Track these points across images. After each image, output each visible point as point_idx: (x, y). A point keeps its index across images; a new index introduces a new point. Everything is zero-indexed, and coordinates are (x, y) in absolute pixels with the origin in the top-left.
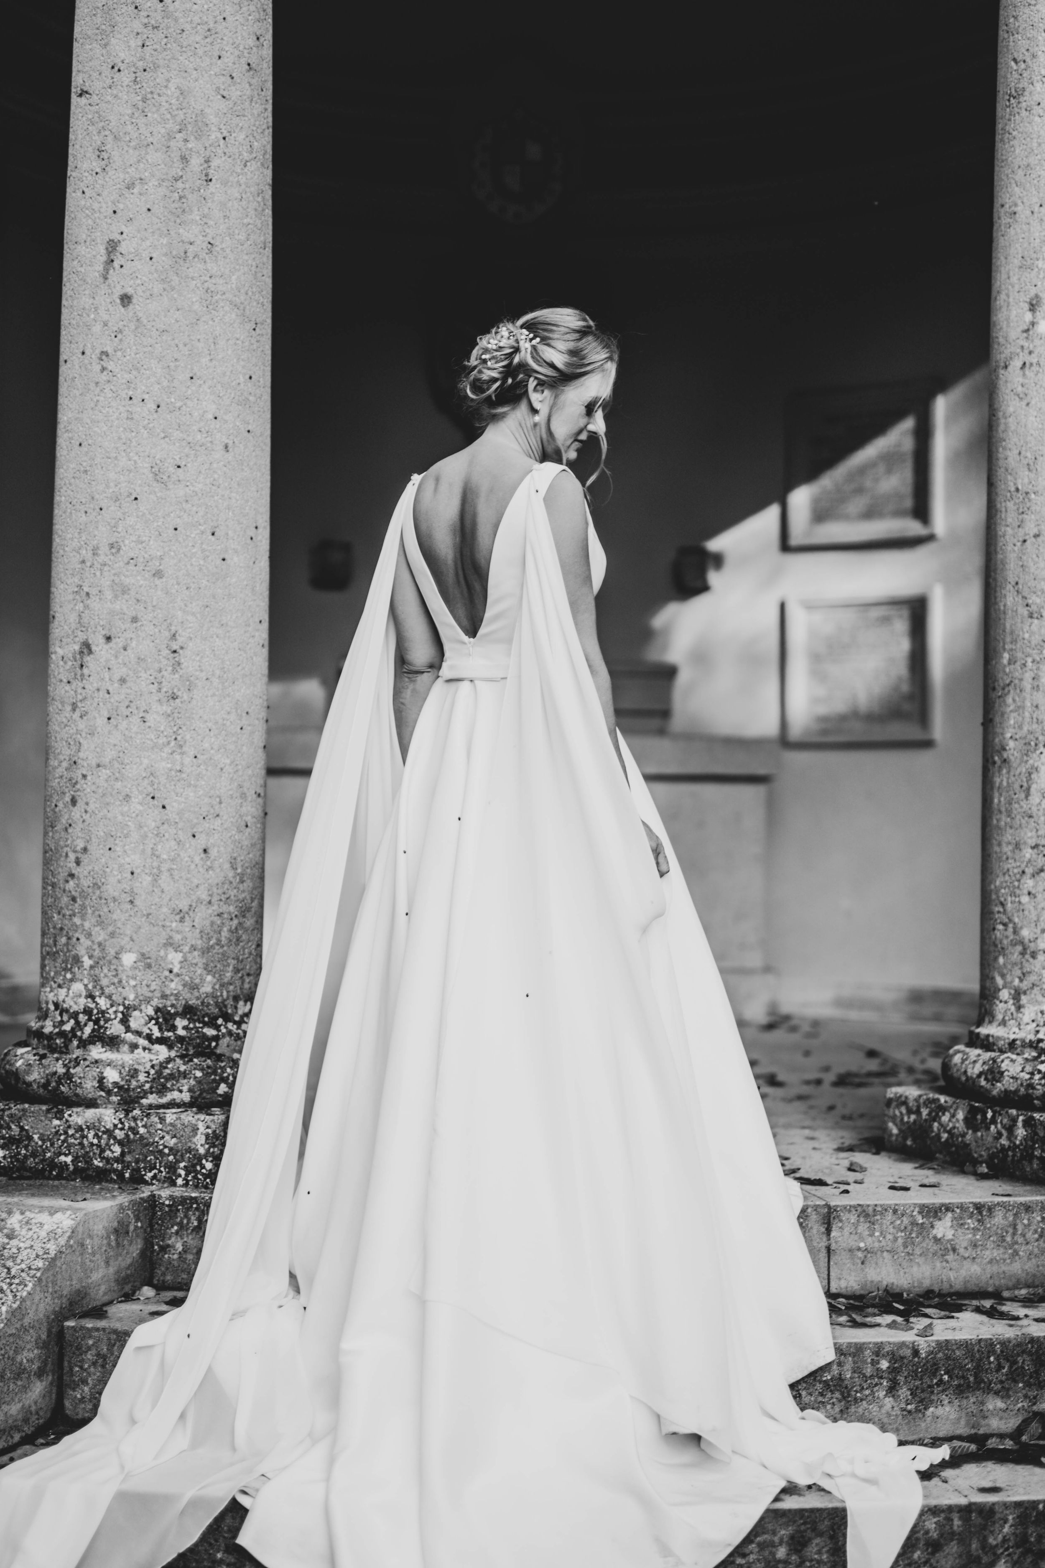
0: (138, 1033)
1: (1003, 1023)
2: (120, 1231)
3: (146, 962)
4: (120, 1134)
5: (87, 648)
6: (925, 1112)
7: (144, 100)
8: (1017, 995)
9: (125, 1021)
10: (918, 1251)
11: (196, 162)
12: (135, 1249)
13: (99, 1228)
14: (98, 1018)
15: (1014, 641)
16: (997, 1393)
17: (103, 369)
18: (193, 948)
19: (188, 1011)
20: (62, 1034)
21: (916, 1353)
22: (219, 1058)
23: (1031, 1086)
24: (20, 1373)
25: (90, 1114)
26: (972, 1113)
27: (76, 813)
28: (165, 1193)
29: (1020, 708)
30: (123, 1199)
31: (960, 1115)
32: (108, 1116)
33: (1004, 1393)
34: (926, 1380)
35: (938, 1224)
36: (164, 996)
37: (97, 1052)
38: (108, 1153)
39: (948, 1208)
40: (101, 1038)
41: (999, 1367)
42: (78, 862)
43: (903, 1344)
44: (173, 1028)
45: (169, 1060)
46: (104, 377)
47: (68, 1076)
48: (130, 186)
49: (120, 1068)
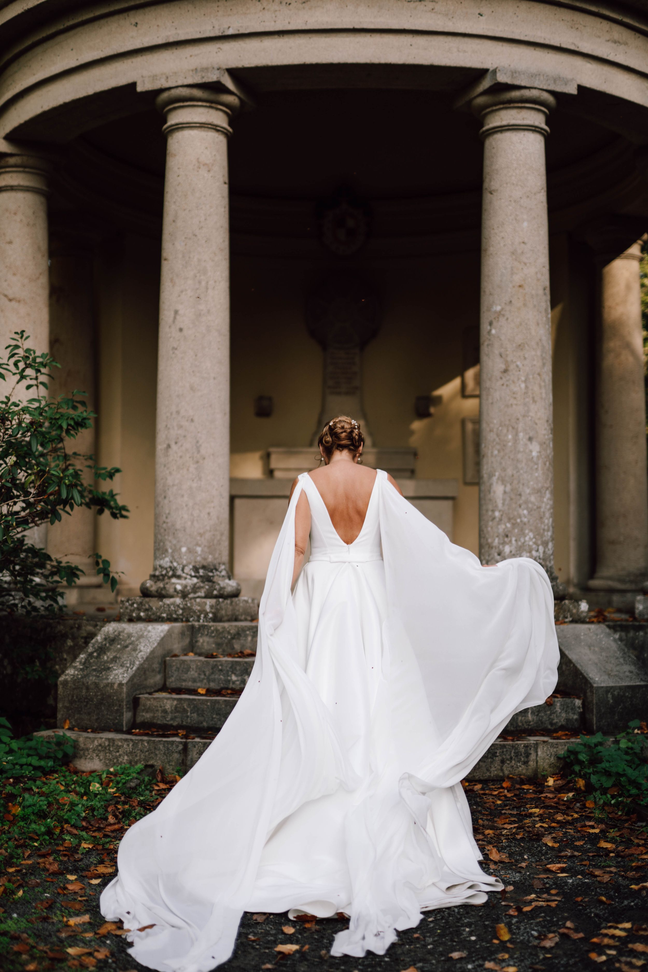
0: (187, 574)
2: (182, 634)
3: (190, 551)
4: (181, 606)
5: (169, 446)
9: (183, 570)
11: (203, 283)
12: (187, 641)
13: (176, 631)
14: (174, 569)
15: (485, 440)
17: (173, 353)
18: (205, 546)
19: (204, 567)
20: (162, 575)
22: (214, 582)
24: (153, 671)
25: (172, 600)
27: (166, 501)
28: (196, 624)
30: (184, 624)
36: (196, 562)
37: (174, 580)
38: (178, 613)
40: (175, 576)
42: (167, 518)
44: (198, 572)
45: (197, 583)
46: (174, 356)
47: (164, 588)
48: (182, 292)
49: (181, 585)
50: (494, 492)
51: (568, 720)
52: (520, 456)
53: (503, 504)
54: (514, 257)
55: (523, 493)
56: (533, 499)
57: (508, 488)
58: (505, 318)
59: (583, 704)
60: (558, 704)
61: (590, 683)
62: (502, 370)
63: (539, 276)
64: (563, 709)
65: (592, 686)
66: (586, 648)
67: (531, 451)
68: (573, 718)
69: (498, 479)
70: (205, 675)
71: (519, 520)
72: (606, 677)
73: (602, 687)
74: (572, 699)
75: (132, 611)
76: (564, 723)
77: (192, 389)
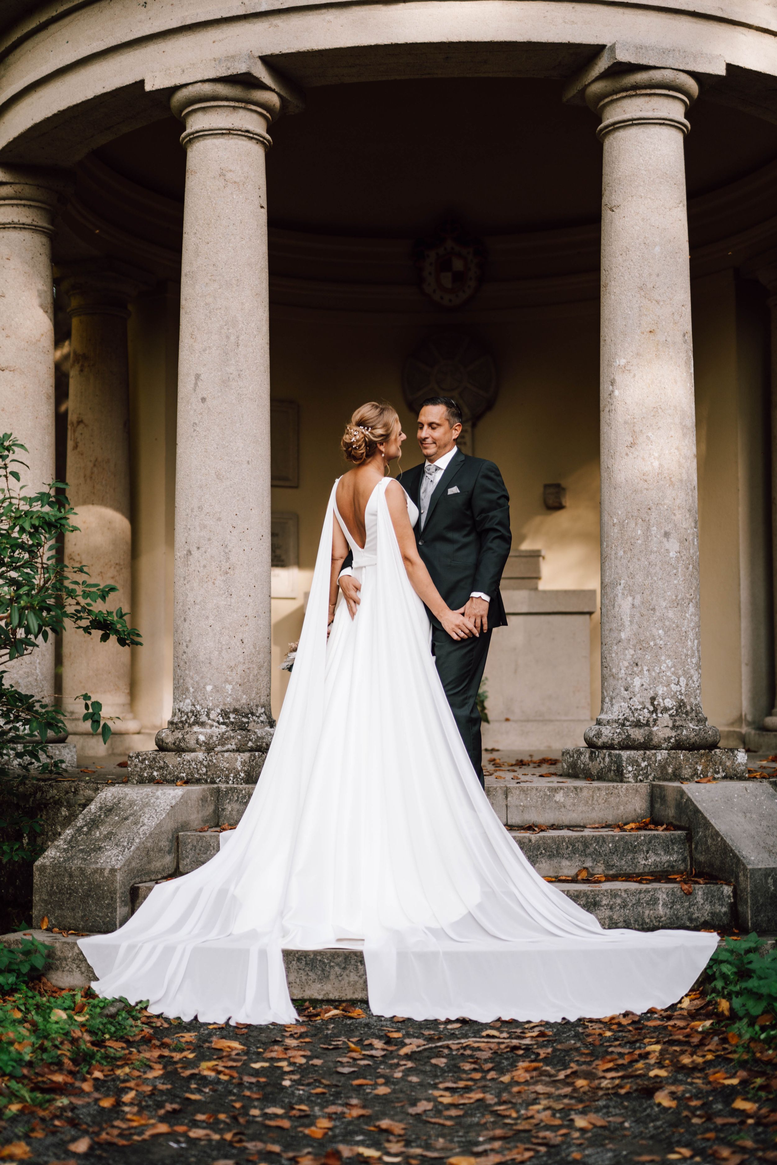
0: (214, 720)
1: (606, 713)
2: (204, 800)
3: (217, 689)
4: (205, 763)
5: (189, 552)
6: (575, 756)
7: (210, 312)
8: (612, 699)
9: (208, 715)
10: (547, 807)
11: (233, 338)
12: (211, 808)
13: (194, 797)
14: (196, 714)
15: (608, 537)
16: (566, 858)
17: (195, 430)
18: (237, 683)
19: (235, 711)
20: (181, 722)
21: (530, 841)
22: (249, 731)
23: (613, 739)
24: (160, 850)
25: (193, 755)
26: (592, 753)
27: (186, 625)
28: (223, 786)
29: (611, 568)
30: (205, 787)
31: (587, 756)
32: (200, 755)
33: (569, 858)
34: (535, 852)
35: (556, 795)
36: (225, 704)
37: (196, 729)
38: (200, 772)
39: (561, 788)
40: (197, 723)
41: (567, 848)
42: (187, 647)
43: (524, 837)
44: (229, 718)
45: (226, 732)
46: (195, 434)
47: (184, 739)
48: (204, 350)
49: (205, 735)
50: (620, 606)
51: (713, 914)
52: (652, 557)
53: (631, 622)
54: (643, 293)
55: (656, 607)
56: (671, 614)
57: (637, 602)
58: (632, 374)
59: (735, 892)
60: (700, 893)
61: (743, 864)
62: (629, 444)
63: (677, 317)
64: (707, 899)
65: (745, 869)
66: (740, 815)
67: (668, 551)
68: (720, 911)
69: (624, 588)
71: (652, 643)
72: (766, 855)
73: (760, 869)
74: (719, 886)
75: (143, 770)
76: (707, 918)
77: (219, 476)
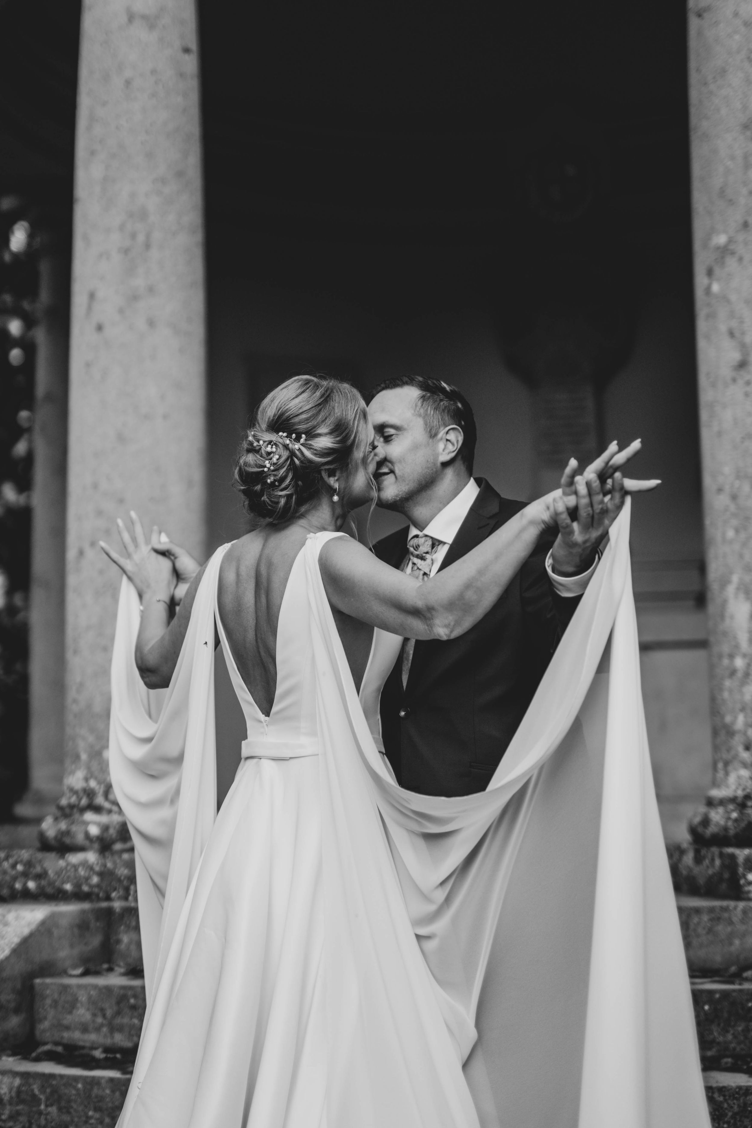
1: (719, 787)
2: (83, 926)
4: (97, 868)
5: (80, 552)
6: (675, 856)
9: (105, 795)
11: (141, 237)
23: (726, 829)
25: (81, 856)
26: (697, 851)
28: (117, 904)
30: (89, 906)
31: (691, 857)
32: (91, 857)
38: (90, 882)
40: (90, 807)
47: (71, 832)
49: (98, 824)
50: (732, 617)
53: (750, 641)
58: (737, 257)
69: (738, 589)
70: (104, 1016)
75: (15, 879)
77: (121, 438)
